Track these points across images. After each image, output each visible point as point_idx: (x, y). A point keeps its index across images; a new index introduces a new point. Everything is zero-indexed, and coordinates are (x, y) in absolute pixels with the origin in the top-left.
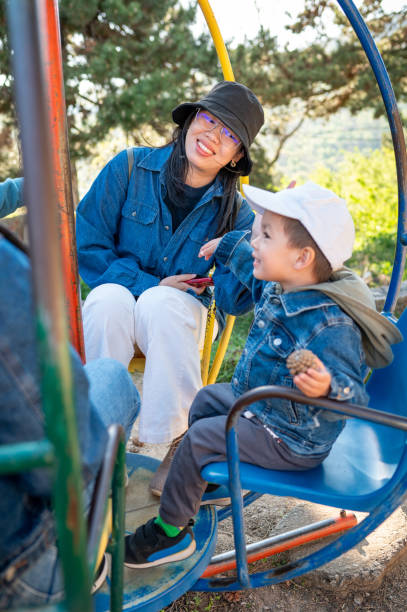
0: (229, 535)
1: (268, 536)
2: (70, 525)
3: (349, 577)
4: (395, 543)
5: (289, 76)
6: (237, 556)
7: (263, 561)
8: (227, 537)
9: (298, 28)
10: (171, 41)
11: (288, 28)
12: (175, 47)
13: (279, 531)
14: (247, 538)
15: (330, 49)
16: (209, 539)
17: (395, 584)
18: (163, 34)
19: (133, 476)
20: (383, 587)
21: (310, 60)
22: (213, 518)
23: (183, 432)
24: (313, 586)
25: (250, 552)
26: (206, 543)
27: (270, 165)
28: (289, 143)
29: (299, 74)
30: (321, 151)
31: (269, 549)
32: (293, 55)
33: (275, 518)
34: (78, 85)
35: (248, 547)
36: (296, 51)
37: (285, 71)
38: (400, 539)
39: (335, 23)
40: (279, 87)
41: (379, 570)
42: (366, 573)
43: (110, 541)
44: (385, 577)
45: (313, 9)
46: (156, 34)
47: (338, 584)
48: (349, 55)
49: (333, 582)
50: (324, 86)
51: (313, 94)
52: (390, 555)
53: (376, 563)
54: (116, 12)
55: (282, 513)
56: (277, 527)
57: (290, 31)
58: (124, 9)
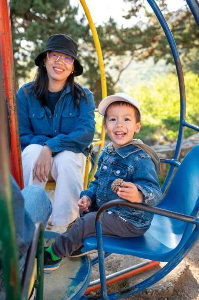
0: (97, 271)
1: (116, 271)
2: (12, 284)
3: (157, 291)
4: (179, 273)
5: (123, 41)
6: (101, 282)
7: (114, 284)
8: (96, 272)
9: (128, 17)
10: (66, 24)
11: (124, 17)
12: (68, 27)
13: (122, 268)
14: (106, 272)
15: (143, 28)
16: (87, 276)
17: (179, 293)
18: (63, 19)
19: (49, 242)
20: (173, 295)
21: (134, 33)
22: (89, 264)
23: (74, 220)
24: (139, 296)
25: (108, 280)
26: (86, 278)
27: (114, 84)
28: (124, 73)
29: (128, 40)
30: (139, 76)
31: (117, 278)
32: (126, 30)
33: (120, 261)
34: (20, 43)
35: (107, 277)
36: (127, 29)
37: (121, 39)
38: (181, 271)
39: (145, 16)
40: (119, 46)
41: (171, 286)
42: (165, 288)
43: (36, 281)
44: (174, 290)
45: (135, 8)
46: (59, 19)
47: (152, 294)
48: (152, 32)
49: (149, 294)
50: (140, 46)
51: (136, 49)
52: (177, 278)
53: (170, 283)
54: (39, 8)
55: (123, 258)
56: (121, 266)
57: (124, 18)
58: (43, 6)
